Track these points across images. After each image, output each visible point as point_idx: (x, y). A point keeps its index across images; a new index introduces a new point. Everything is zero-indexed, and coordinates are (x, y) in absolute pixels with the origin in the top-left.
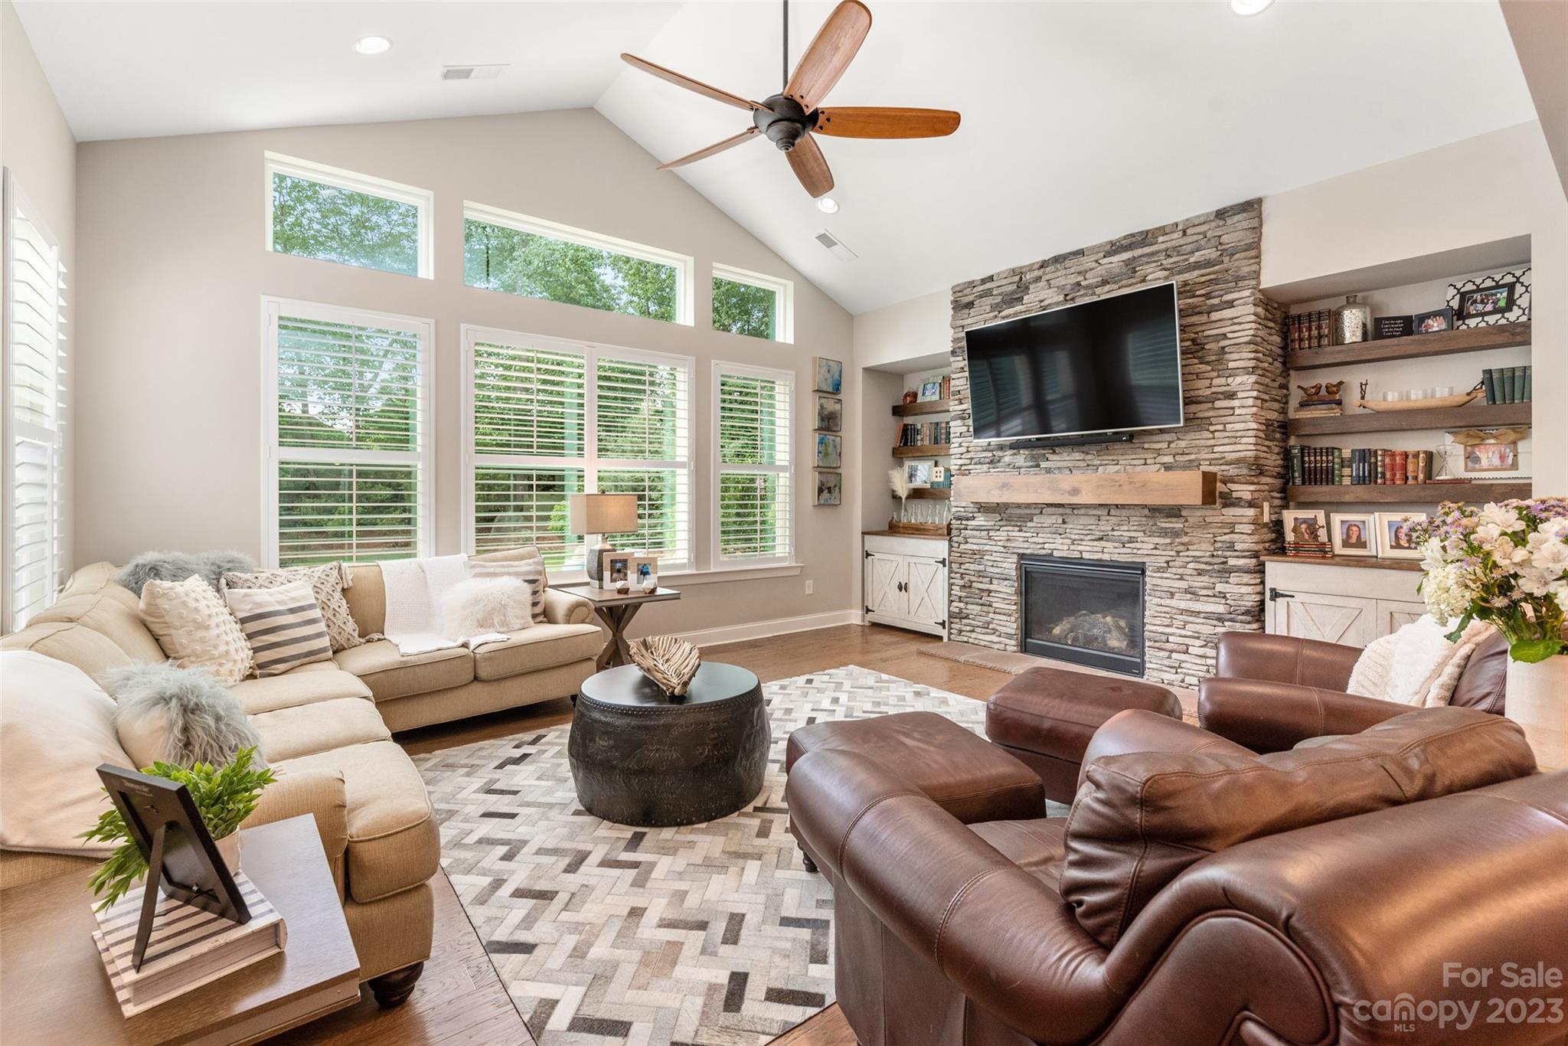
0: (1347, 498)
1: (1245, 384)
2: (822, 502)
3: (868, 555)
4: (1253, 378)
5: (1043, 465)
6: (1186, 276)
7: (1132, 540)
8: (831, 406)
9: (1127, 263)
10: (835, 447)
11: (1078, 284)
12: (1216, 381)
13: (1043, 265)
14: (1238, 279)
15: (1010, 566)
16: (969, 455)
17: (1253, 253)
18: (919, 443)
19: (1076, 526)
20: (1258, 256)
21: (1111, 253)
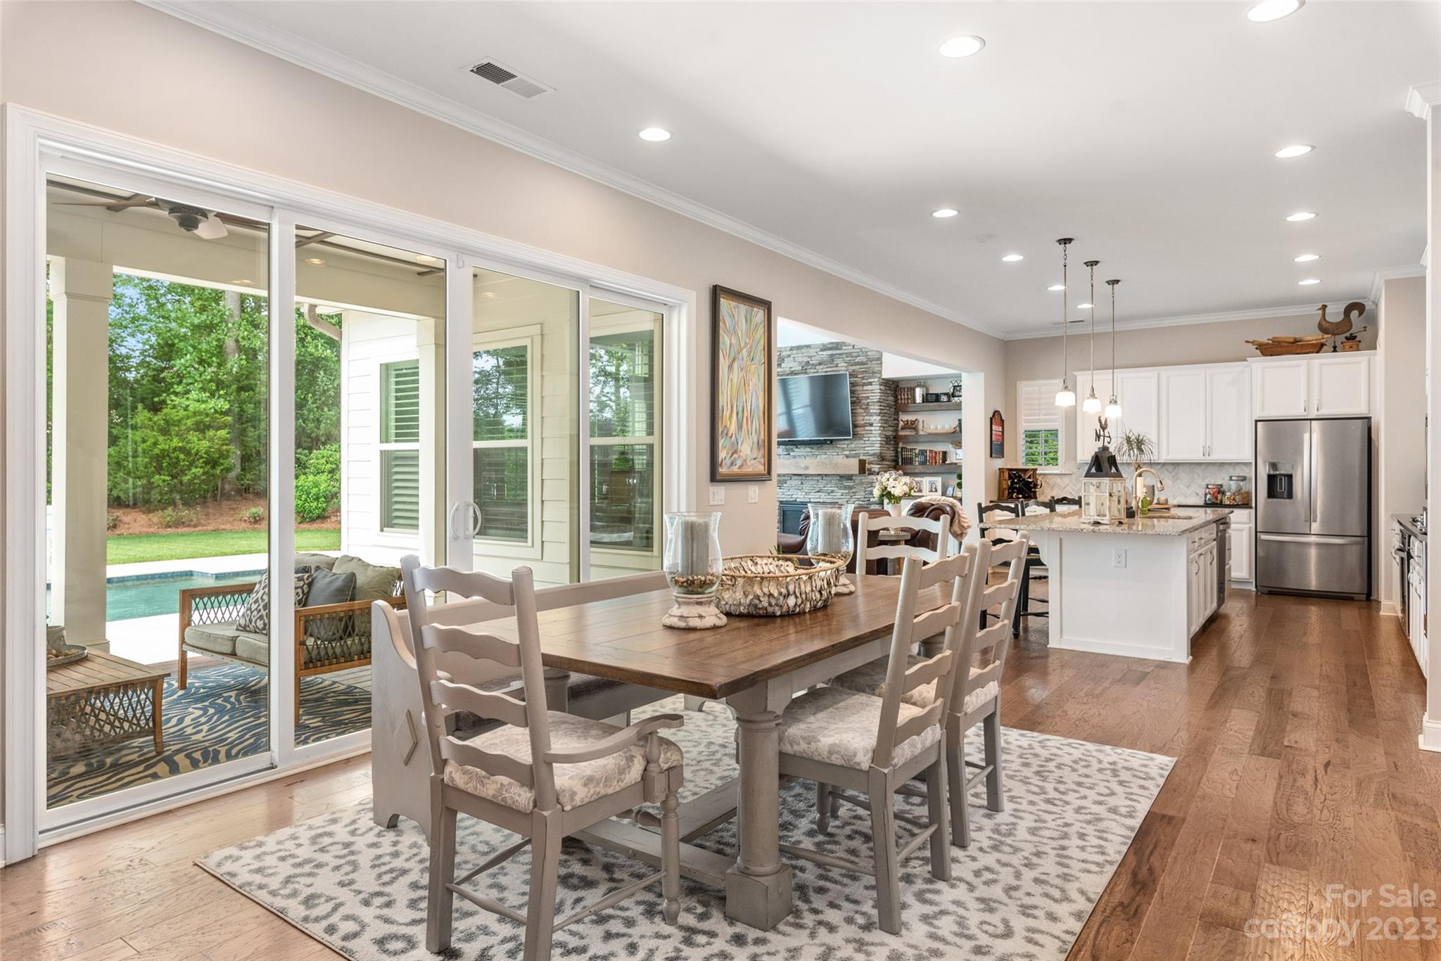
0: (917, 471)
1: (876, 419)
4: (879, 418)
5: (792, 454)
6: (854, 368)
7: (832, 492)
9: (832, 356)
11: (808, 362)
12: (865, 418)
13: (792, 349)
14: (874, 373)
15: (774, 508)
17: (879, 362)
19: (808, 485)
20: (881, 364)
21: (822, 350)
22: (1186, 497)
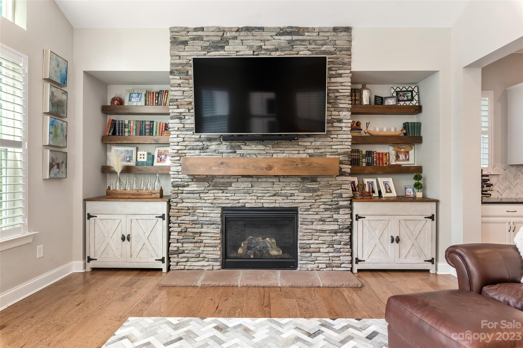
1: (346, 116)
2: (53, 176)
3: (90, 216)
4: (349, 113)
5: (238, 152)
7: (292, 195)
8: (59, 95)
9: (290, 42)
10: (62, 130)
11: (261, 47)
12: (334, 113)
13: (239, 30)
14: (343, 64)
15: (216, 216)
16: (185, 144)
17: (348, 53)
18: (126, 134)
19: (259, 188)
20: (350, 55)
21: (278, 34)
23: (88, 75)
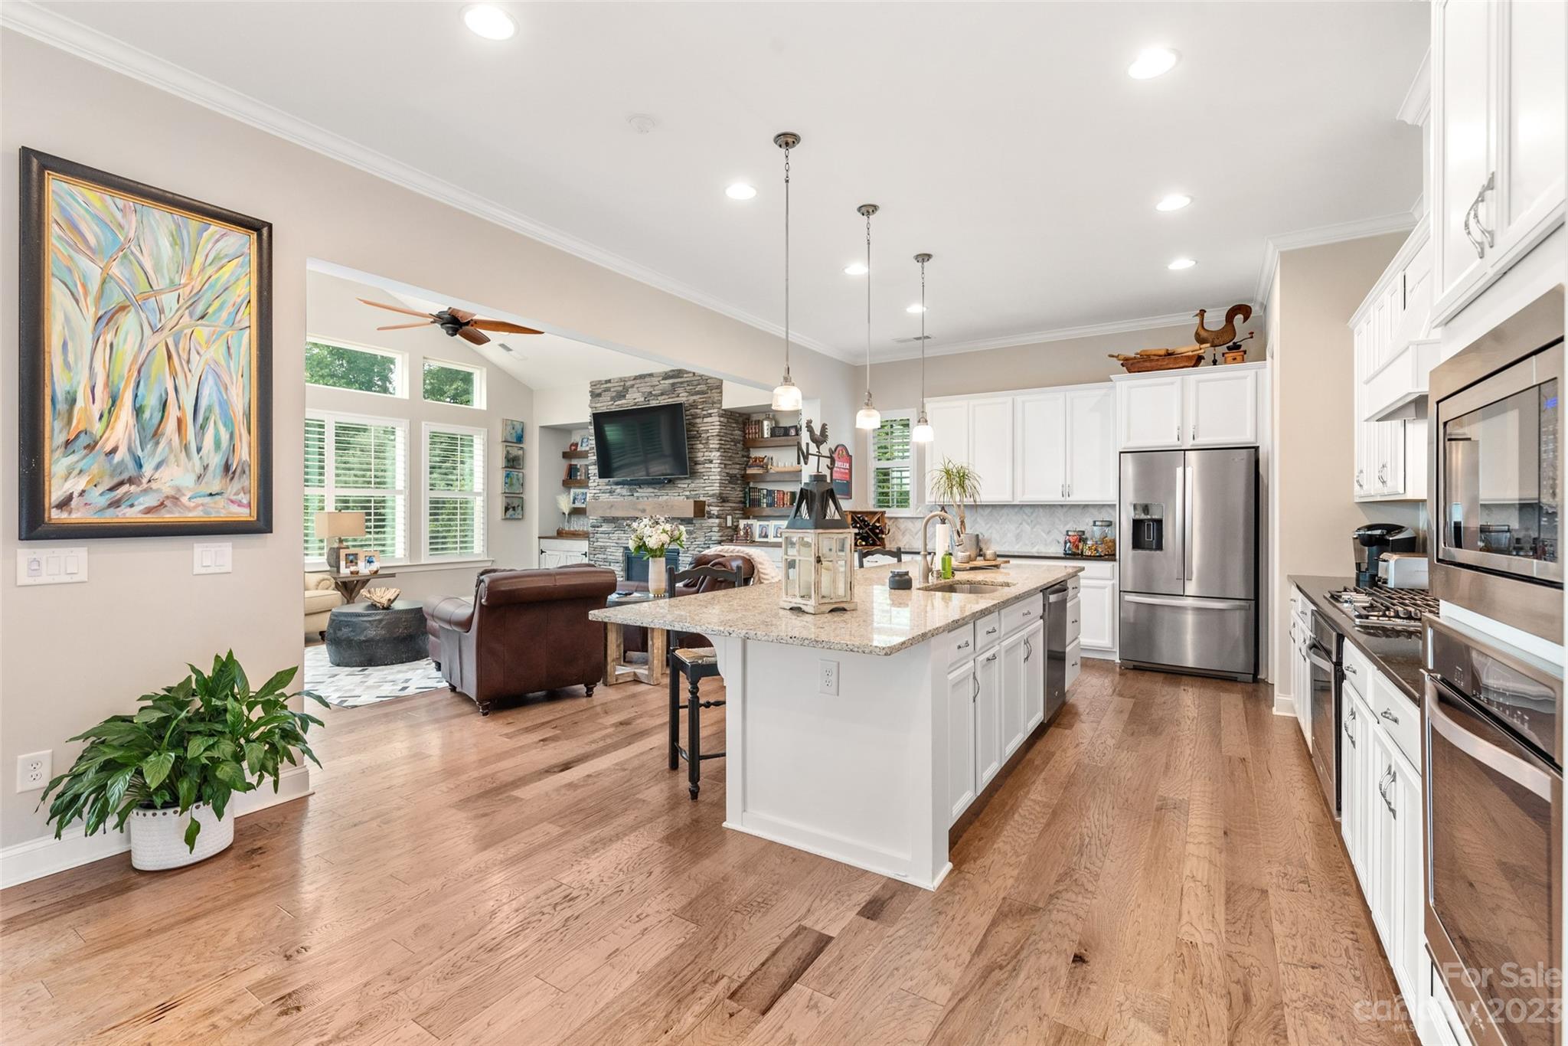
0: (764, 514)
1: (715, 455)
2: (508, 516)
3: (542, 552)
4: (718, 454)
5: (636, 494)
6: (695, 397)
8: (515, 452)
9: (673, 385)
10: (518, 479)
11: (651, 393)
12: (706, 454)
13: (636, 378)
14: (713, 403)
15: (619, 555)
16: (600, 487)
17: (718, 391)
18: (579, 478)
20: (721, 392)
21: (665, 379)
22: (1046, 545)
23: (548, 430)
